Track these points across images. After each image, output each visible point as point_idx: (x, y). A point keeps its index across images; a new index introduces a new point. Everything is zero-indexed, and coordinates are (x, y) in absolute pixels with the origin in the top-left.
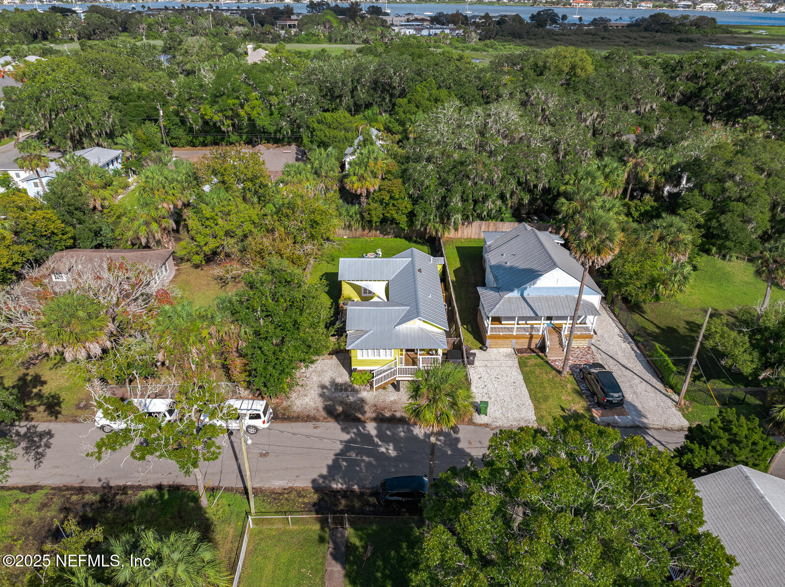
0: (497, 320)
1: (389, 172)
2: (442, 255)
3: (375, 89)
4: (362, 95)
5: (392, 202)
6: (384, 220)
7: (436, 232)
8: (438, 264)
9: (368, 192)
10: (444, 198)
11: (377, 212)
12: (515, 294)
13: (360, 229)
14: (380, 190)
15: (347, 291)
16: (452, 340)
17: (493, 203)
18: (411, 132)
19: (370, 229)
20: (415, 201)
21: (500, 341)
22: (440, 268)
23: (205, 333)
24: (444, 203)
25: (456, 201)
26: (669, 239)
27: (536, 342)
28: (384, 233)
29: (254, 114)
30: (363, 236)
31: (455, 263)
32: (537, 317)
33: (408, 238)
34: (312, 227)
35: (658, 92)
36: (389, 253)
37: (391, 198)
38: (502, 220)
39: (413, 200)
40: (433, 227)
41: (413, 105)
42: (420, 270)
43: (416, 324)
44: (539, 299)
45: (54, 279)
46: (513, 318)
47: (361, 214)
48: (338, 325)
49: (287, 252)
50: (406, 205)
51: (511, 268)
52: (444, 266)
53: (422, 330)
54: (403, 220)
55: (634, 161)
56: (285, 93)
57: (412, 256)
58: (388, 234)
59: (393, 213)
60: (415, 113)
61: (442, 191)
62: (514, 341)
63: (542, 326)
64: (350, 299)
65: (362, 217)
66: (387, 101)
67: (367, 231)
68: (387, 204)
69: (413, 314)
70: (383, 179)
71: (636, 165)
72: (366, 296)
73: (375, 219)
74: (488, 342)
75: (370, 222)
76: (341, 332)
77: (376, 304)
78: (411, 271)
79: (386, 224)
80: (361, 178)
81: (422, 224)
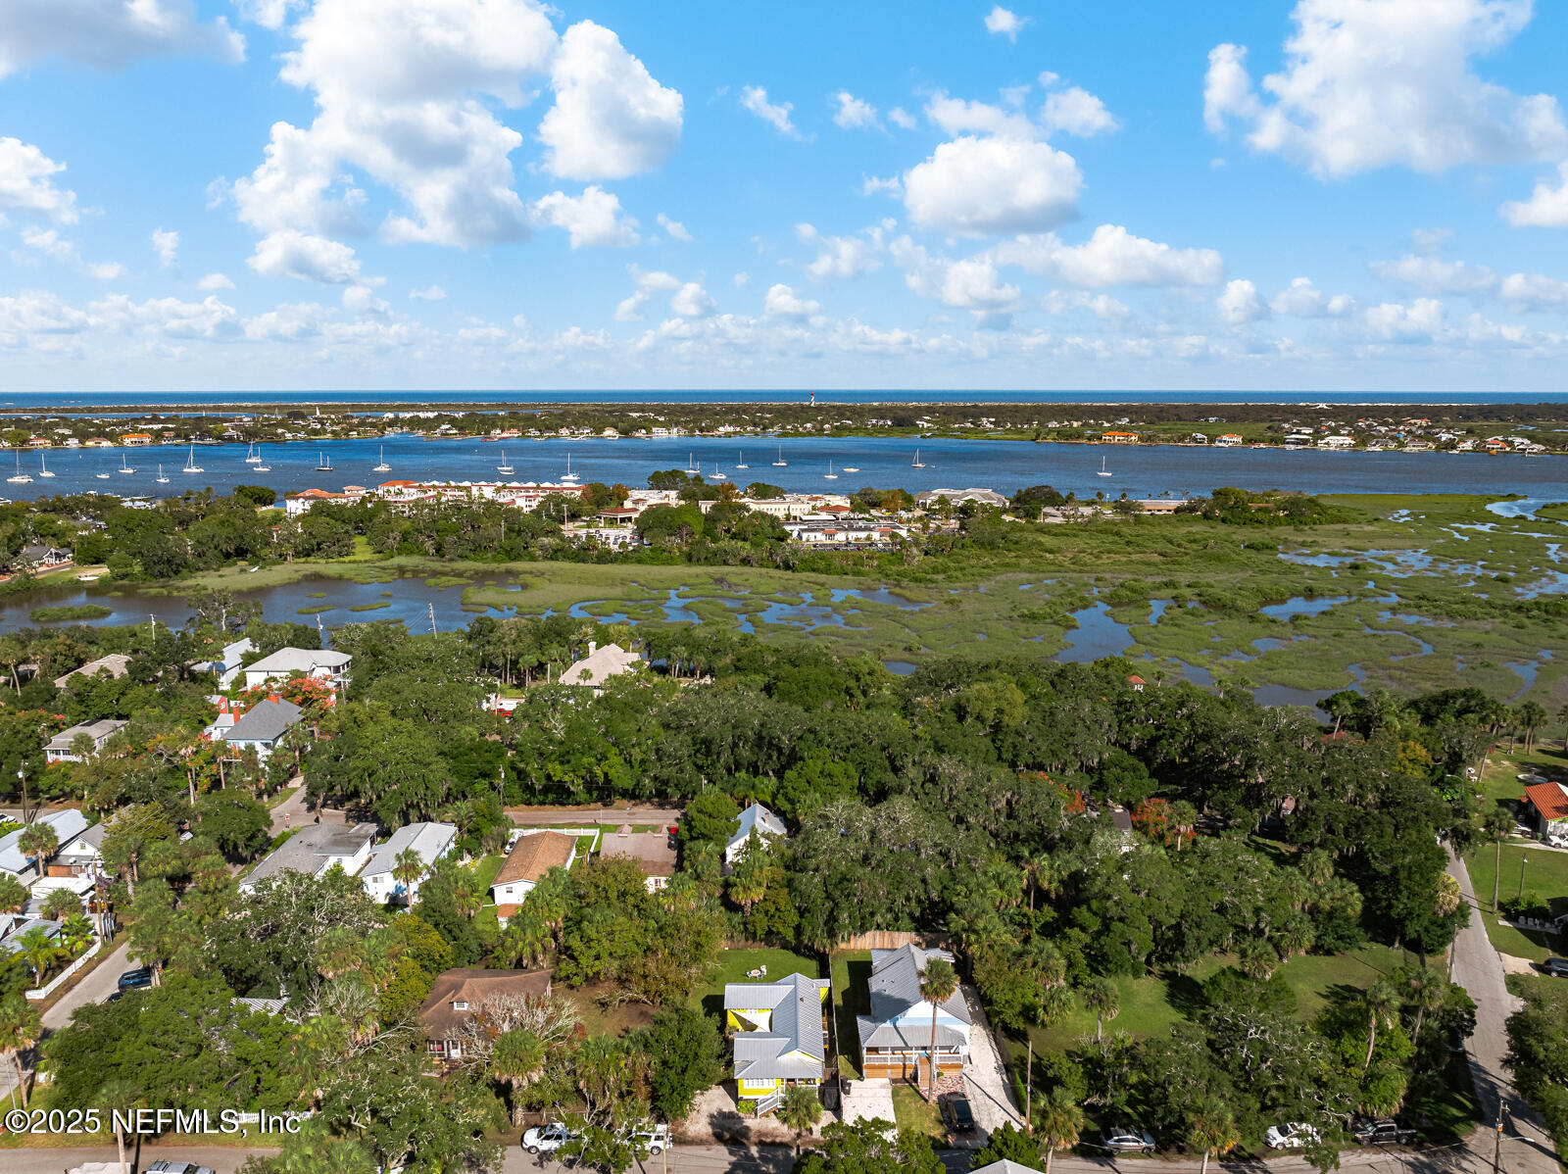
0: (873, 1050)
1: (773, 880)
2: (829, 977)
3: (760, 747)
4: (745, 753)
5: (778, 913)
6: (770, 932)
7: (824, 947)
8: (822, 987)
9: (753, 903)
10: (832, 912)
11: (762, 925)
12: (888, 1024)
13: (743, 940)
14: (765, 900)
15: (732, 1020)
16: (830, 1070)
17: (882, 916)
18: (800, 815)
19: (754, 941)
20: (802, 913)
21: (876, 1071)
22: (824, 992)
23: (622, 1064)
24: (832, 917)
25: (844, 917)
26: (1041, 965)
27: (909, 1072)
28: (770, 944)
29: (612, 773)
30: (746, 947)
31: (845, 982)
32: (907, 1047)
33: (796, 951)
34: (697, 948)
35: (1109, 740)
36: (772, 978)
37: (777, 909)
38: (898, 930)
39: (799, 912)
40: (821, 943)
41: (803, 782)
42: (802, 999)
43: (795, 1055)
44: (912, 1028)
45: (455, 1008)
46: (886, 1049)
47: (745, 924)
48: (727, 1057)
49: (671, 977)
50: (793, 918)
51: (888, 997)
52: (830, 989)
53: (801, 1061)
54: (790, 935)
55: (1030, 868)
56: (650, 742)
57: (795, 983)
58: (773, 945)
59: (779, 927)
60: (805, 792)
61: (829, 904)
62: (889, 1071)
63: (914, 1056)
64: (734, 1027)
65: (746, 929)
66: (775, 758)
67: (750, 942)
68: (773, 916)
69: (794, 1045)
70: (768, 888)
71: (1033, 873)
72: (750, 1027)
73: (759, 932)
74: (865, 1072)
75: (755, 934)
76: (730, 1064)
77: (762, 1035)
78: (793, 1000)
79: (770, 937)
80: (746, 889)
81: (810, 939)
